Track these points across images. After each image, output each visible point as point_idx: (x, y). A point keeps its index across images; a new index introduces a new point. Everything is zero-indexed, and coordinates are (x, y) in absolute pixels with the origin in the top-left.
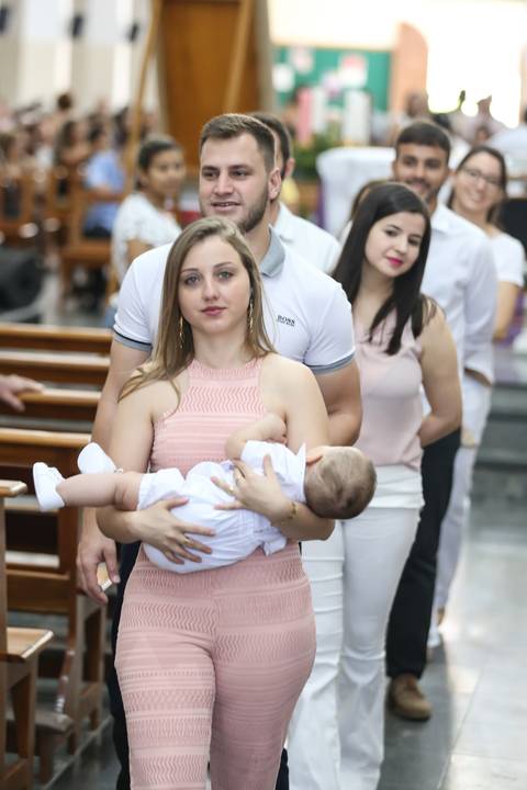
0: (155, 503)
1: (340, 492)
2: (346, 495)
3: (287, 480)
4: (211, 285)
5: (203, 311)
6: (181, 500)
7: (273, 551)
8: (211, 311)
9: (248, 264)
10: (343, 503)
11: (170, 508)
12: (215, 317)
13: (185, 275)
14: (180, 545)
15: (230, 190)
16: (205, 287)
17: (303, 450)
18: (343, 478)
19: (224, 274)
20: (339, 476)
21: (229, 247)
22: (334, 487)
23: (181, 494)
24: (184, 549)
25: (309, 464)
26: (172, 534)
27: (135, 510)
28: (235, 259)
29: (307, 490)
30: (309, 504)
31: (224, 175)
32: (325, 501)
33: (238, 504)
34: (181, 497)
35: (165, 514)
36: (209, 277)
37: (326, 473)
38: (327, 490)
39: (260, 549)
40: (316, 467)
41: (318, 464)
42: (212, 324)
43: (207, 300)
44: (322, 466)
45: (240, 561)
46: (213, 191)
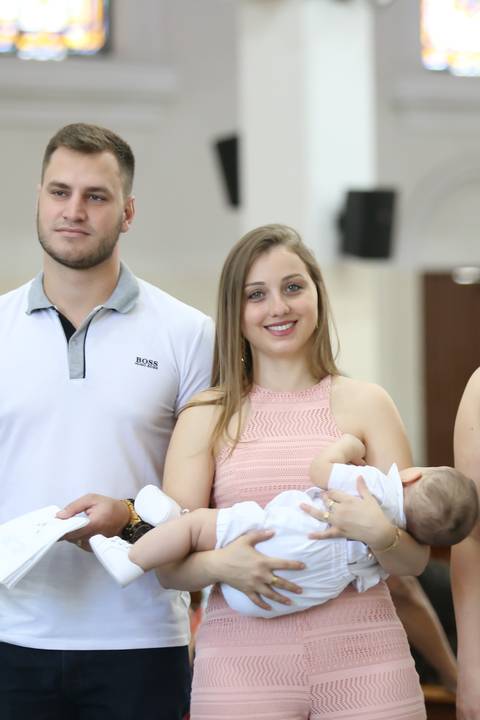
0: (235, 540)
1: (448, 512)
2: (455, 514)
4: (279, 300)
6: (267, 533)
7: (367, 587)
10: (450, 525)
11: (253, 543)
13: (249, 289)
14: (268, 585)
17: (395, 470)
18: (451, 495)
20: (446, 494)
22: (442, 505)
23: (266, 526)
24: (272, 589)
25: (406, 485)
26: (258, 572)
27: (213, 548)
29: (408, 513)
30: (410, 529)
31: (76, 197)
32: (430, 523)
33: (334, 530)
34: (264, 530)
35: (249, 550)
36: (275, 291)
38: (433, 509)
39: (351, 588)
40: (417, 486)
41: (420, 482)
44: (426, 484)
45: (331, 599)
46: (60, 214)
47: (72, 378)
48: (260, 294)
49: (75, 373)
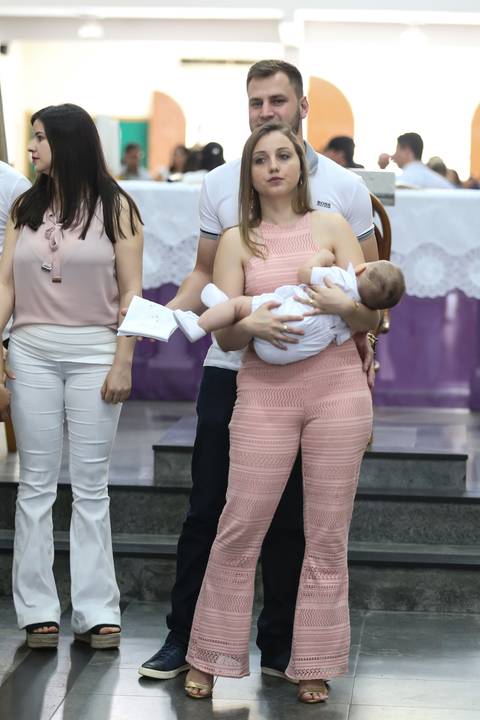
1: (383, 287)
2: (388, 289)
3: (347, 288)
4: (274, 163)
5: (269, 181)
6: (277, 302)
7: (343, 341)
8: (275, 181)
9: (299, 152)
10: (386, 295)
11: (270, 308)
12: (277, 185)
13: (255, 156)
14: (281, 332)
15: (271, 114)
16: (270, 163)
17: (350, 267)
18: (384, 277)
19: (283, 156)
20: (381, 277)
21: (286, 138)
22: (379, 283)
24: (284, 335)
25: (358, 274)
26: (275, 325)
28: (290, 146)
29: (361, 291)
30: (364, 301)
31: (266, 104)
32: (374, 295)
33: (317, 310)
35: (267, 313)
36: (273, 158)
37: (372, 275)
38: (375, 287)
39: (333, 343)
40: (364, 275)
42: (274, 190)
43: (272, 172)
45: (322, 351)
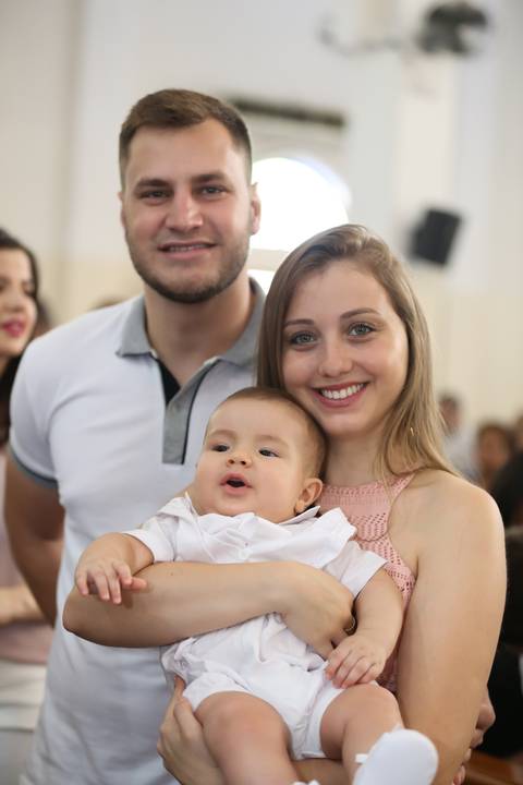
31: (182, 194)
46: (162, 223)
47: (166, 461)
48: (308, 337)
49: (172, 457)
